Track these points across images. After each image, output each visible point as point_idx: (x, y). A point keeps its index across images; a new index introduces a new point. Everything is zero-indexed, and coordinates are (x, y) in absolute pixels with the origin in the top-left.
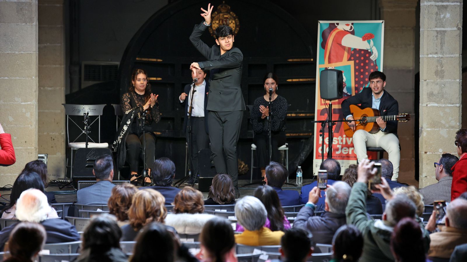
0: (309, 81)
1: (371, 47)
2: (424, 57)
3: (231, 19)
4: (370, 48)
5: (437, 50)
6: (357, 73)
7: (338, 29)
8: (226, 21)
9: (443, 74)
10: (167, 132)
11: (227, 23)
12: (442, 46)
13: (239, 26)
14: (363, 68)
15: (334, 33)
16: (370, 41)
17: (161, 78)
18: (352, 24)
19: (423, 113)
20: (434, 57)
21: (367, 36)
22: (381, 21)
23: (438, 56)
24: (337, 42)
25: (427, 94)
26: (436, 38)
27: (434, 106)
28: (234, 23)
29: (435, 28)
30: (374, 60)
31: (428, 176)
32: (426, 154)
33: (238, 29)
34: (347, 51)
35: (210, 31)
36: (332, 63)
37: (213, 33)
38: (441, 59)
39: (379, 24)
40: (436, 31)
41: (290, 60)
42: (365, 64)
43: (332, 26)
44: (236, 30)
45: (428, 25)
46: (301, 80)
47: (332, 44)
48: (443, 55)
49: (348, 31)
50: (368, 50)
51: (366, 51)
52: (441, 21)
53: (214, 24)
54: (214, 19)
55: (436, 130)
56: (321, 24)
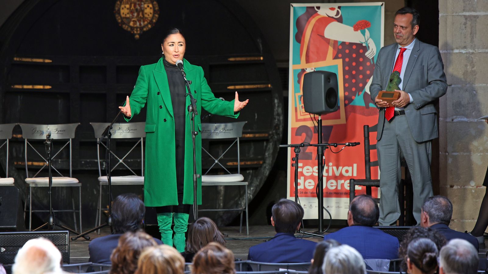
0: (257, 88)
1: (367, 40)
2: (447, 53)
3: (147, 2)
4: (365, 41)
5: (465, 42)
6: (347, 77)
7: (319, 15)
8: (140, 5)
9: (474, 77)
10: (60, 162)
11: (142, 7)
12: (472, 38)
13: (159, 13)
14: (356, 68)
15: (313, 21)
16: (365, 31)
17: (50, 85)
18: (339, 7)
19: (448, 131)
20: (462, 53)
21: (360, 24)
22: (380, 3)
23: (467, 51)
24: (318, 33)
25: (453, 104)
26: (464, 26)
27: (462, 122)
28: (151, 8)
29: (463, 13)
30: (371, 58)
31: (456, 219)
32: (452, 188)
33: (157, 16)
34: (333, 45)
35: (117, 19)
36: (312, 62)
37: (122, 21)
38: (471, 56)
39: (377, 7)
40: (465, 16)
41: (232, 59)
42: (359, 64)
43: (310, 10)
44: (154, 18)
45: (453, 9)
46: (247, 87)
47: (311, 36)
48: (474, 50)
49: (333, 17)
50: (361, 44)
51: (360, 45)
52: (470, 2)
53: (123, 9)
54: (123, 3)
55: (465, 154)
56: (294, 8)
